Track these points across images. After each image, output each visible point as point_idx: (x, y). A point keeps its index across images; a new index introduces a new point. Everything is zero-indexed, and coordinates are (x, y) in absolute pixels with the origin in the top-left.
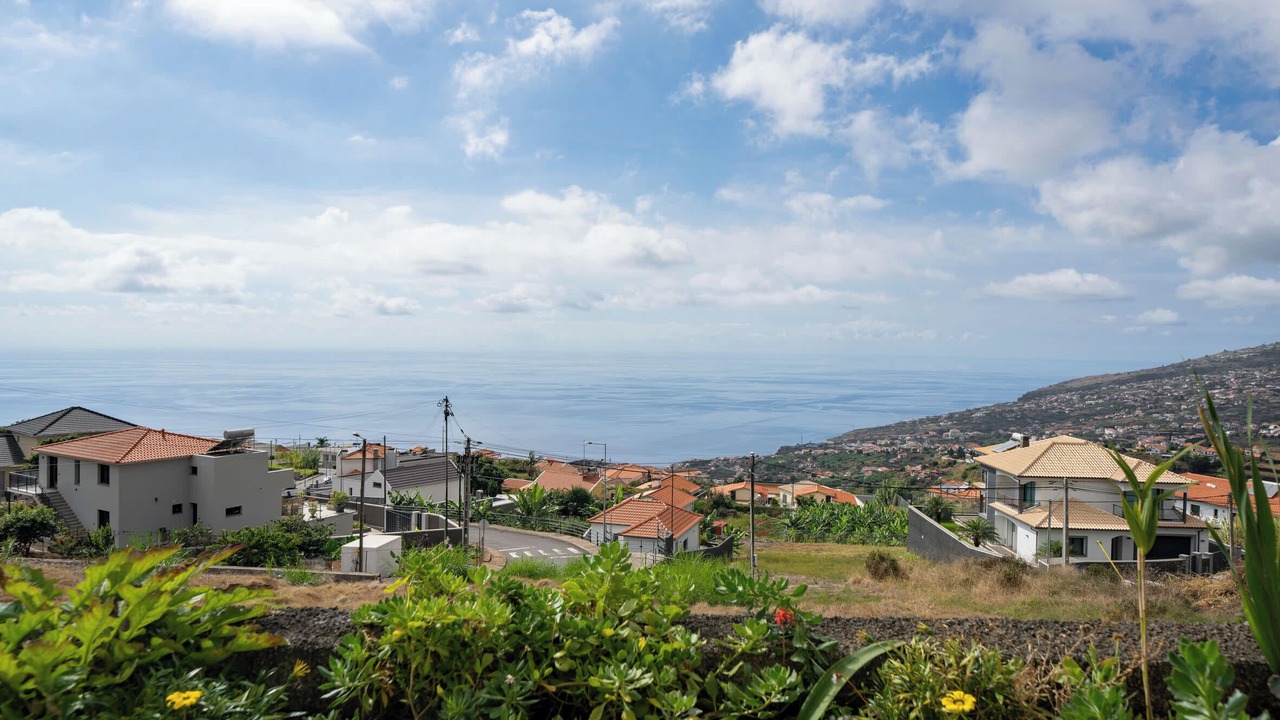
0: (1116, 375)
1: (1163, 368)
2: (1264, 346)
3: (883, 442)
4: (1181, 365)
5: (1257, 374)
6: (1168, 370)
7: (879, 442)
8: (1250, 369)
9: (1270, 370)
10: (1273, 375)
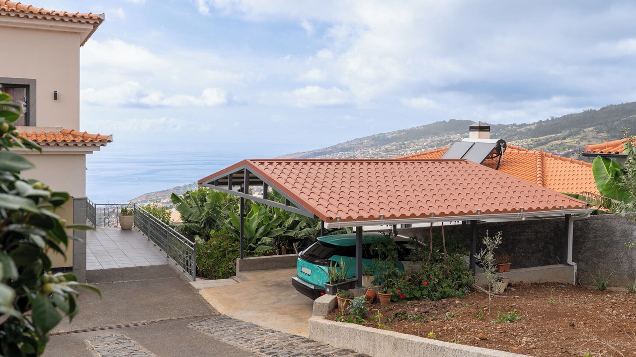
0: (302, 153)
1: (327, 149)
2: (374, 135)
3: (165, 201)
4: (335, 147)
5: (370, 151)
6: (328, 150)
7: (162, 201)
8: (367, 148)
9: (376, 149)
10: (377, 152)
